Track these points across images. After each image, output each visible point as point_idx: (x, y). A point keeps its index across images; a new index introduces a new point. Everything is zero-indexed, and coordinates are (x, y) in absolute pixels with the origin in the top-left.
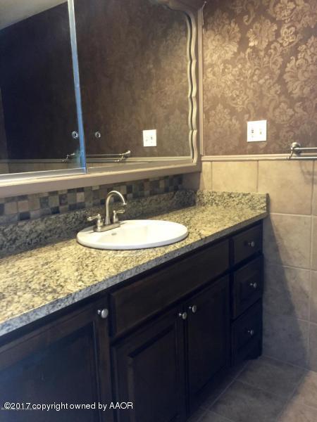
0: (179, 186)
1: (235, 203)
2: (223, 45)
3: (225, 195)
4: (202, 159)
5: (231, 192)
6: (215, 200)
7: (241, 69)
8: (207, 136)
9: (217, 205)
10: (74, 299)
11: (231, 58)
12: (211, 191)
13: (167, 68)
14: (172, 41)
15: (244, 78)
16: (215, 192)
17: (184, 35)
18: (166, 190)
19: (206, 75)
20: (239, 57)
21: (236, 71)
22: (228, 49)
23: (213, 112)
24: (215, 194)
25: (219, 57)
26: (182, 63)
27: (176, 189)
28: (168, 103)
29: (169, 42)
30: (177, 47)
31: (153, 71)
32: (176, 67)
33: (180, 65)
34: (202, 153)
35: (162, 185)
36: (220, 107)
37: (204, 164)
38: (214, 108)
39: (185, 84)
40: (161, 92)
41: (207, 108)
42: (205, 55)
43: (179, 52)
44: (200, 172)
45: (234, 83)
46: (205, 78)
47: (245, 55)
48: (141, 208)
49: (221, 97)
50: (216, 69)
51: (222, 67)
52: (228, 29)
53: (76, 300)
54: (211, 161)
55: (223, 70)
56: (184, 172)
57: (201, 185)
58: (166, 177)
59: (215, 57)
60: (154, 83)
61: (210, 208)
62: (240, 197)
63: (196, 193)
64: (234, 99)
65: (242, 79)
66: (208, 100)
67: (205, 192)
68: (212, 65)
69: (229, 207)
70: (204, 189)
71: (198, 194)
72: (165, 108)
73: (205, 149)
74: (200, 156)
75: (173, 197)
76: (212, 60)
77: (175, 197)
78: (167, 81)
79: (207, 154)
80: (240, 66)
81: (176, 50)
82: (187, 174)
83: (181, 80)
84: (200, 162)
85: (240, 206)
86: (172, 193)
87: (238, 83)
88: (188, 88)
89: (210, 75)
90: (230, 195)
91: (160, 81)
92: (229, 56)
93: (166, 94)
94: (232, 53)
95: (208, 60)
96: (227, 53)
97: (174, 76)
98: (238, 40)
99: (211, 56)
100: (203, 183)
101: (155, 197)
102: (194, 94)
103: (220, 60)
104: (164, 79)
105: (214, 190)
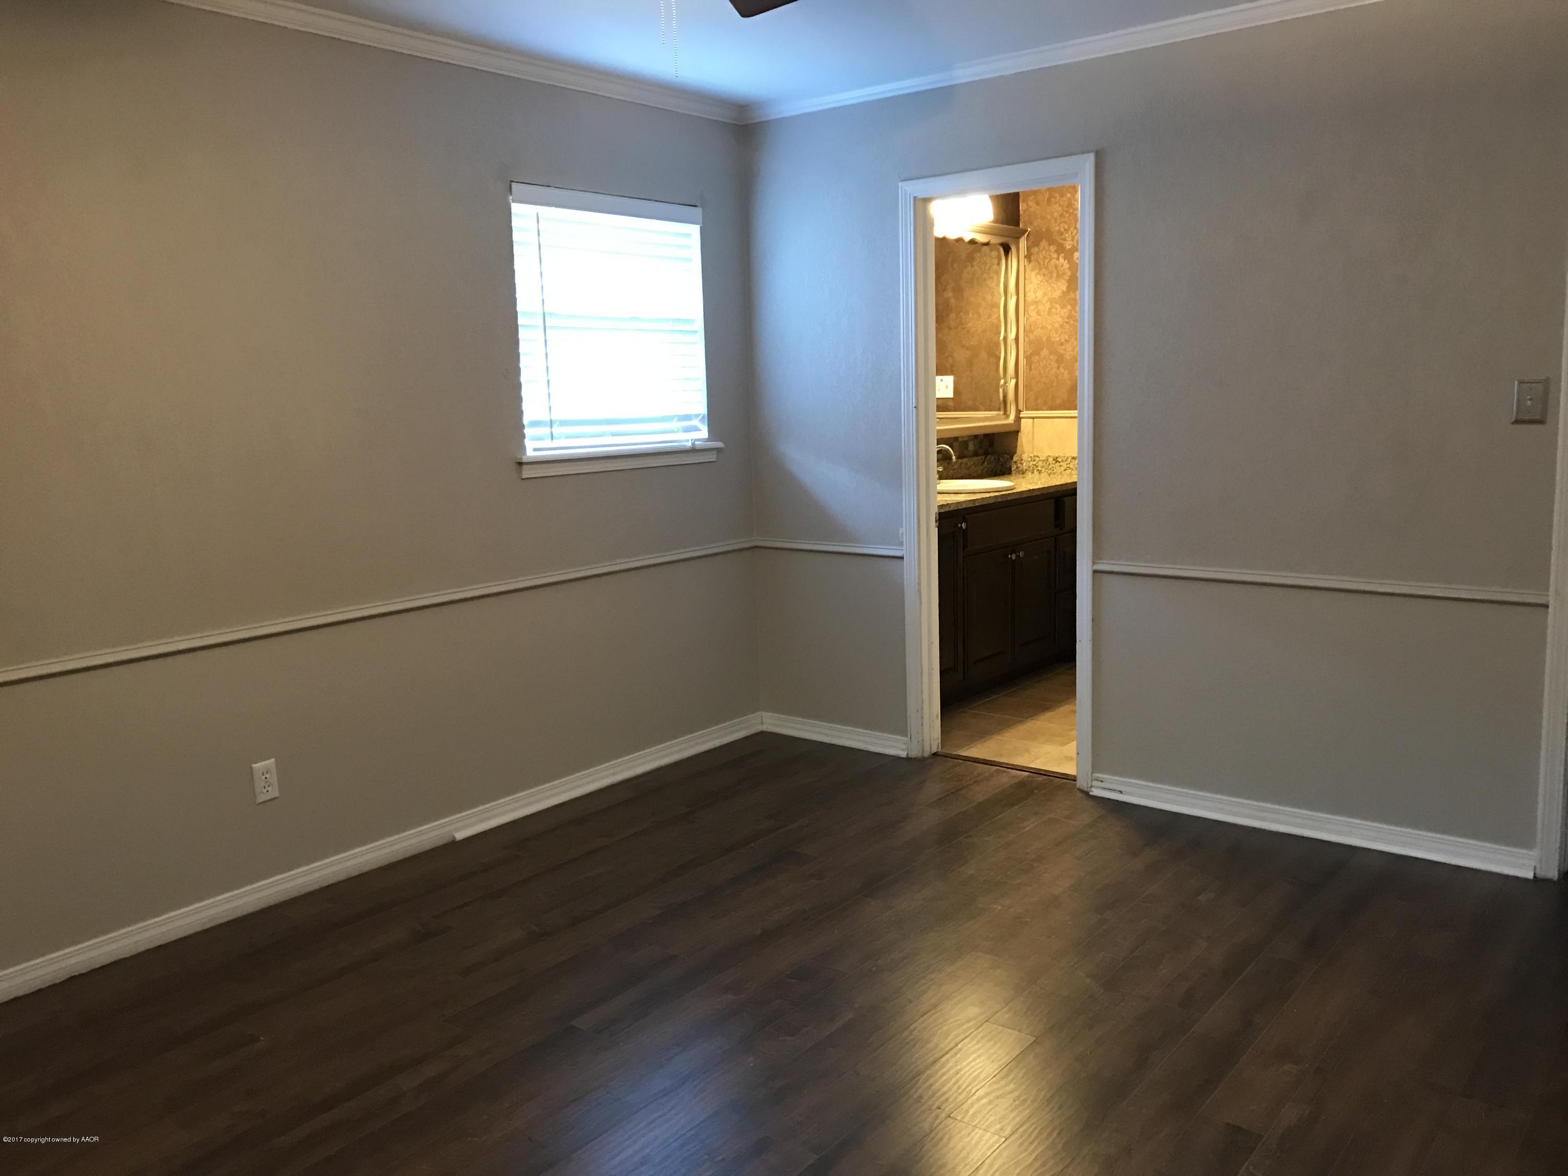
0: (990, 450)
1: (1063, 469)
2: (1050, 281)
3: (1050, 459)
4: (1021, 416)
5: (1057, 455)
6: (1037, 467)
7: (1071, 311)
8: (1028, 387)
9: (1040, 472)
10: (950, 507)
11: (1060, 297)
12: (1032, 455)
13: (972, 299)
14: (980, 268)
15: (1074, 321)
16: (1037, 457)
17: (996, 262)
18: (976, 454)
19: (1028, 314)
20: (1068, 297)
21: (1065, 313)
22: (1055, 286)
23: (1037, 357)
24: (1037, 459)
25: (1045, 294)
26: (993, 295)
27: (986, 454)
28: (972, 343)
29: (976, 268)
30: (985, 276)
31: (953, 301)
32: (984, 299)
33: (989, 297)
34: (1020, 408)
35: (971, 447)
36: (1045, 352)
37: (1023, 421)
38: (1037, 352)
39: (995, 321)
40: (964, 329)
41: (1029, 353)
42: (1027, 289)
43: (989, 282)
44: (1017, 432)
45: (1062, 326)
46: (1027, 316)
47: (1076, 295)
48: (952, 472)
49: (1047, 340)
50: (1041, 307)
51: (1048, 306)
52: (1056, 264)
53: (951, 509)
54: (1033, 418)
55: (1050, 309)
56: (995, 431)
57: (1019, 448)
58: (976, 437)
59: (1040, 294)
60: (953, 316)
61: (1029, 475)
62: (1069, 460)
63: (1012, 459)
64: (1062, 344)
65: (1072, 322)
66: (1030, 343)
67: (1025, 457)
68: (1036, 303)
69: (1055, 473)
70: (1023, 453)
71: (1015, 459)
72: (968, 349)
73: (1026, 400)
74: (1018, 411)
75: (984, 462)
76: (1036, 297)
77: (986, 463)
78: (971, 315)
79: (1027, 409)
80: (1069, 307)
81: (985, 280)
82: (999, 434)
83: (990, 316)
84: (1018, 419)
85: (1068, 471)
86: (983, 457)
87: (1067, 327)
88: (999, 327)
89: (1033, 314)
90: (1056, 460)
91: (961, 314)
92: (1058, 293)
93: (968, 331)
94: (1061, 291)
95: (1031, 296)
96: (1055, 291)
97: (981, 311)
98: (1068, 278)
99: (1035, 292)
100: (1022, 446)
101: (965, 460)
102: (1012, 336)
103: (1046, 298)
104: (967, 313)
105: (1035, 454)
